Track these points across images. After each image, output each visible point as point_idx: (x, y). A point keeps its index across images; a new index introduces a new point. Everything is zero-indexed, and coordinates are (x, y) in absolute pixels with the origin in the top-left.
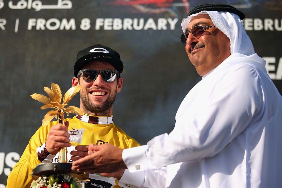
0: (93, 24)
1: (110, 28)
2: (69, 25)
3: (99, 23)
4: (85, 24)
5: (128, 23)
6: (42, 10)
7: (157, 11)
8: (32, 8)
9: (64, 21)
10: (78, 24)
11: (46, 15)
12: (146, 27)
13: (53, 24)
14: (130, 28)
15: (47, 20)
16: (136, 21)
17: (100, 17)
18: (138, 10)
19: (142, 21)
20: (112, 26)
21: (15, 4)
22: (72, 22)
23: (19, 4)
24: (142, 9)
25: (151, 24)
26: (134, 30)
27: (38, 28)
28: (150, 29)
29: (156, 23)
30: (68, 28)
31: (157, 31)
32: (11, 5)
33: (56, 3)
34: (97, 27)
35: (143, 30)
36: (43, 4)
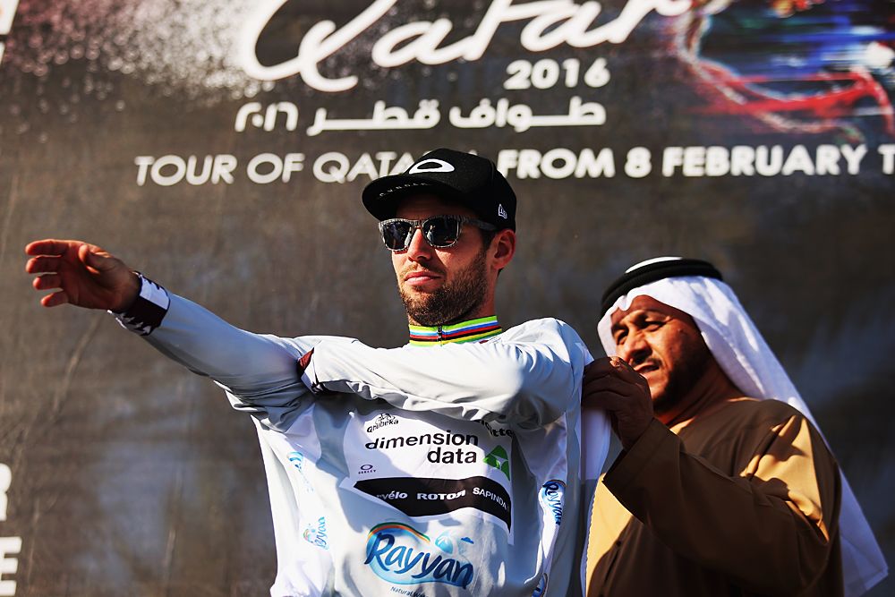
0: (657, 161)
1: (698, 172)
2: (598, 164)
3: (671, 157)
4: (638, 162)
5: (743, 160)
6: (532, 129)
7: (814, 128)
8: (508, 126)
9: (587, 154)
10: (620, 161)
11: (540, 140)
12: (788, 170)
13: (559, 163)
14: (749, 171)
15: (543, 153)
16: (762, 151)
17: (675, 145)
18: (768, 126)
19: (777, 152)
20: (704, 166)
21: (466, 114)
22: (607, 156)
23: (476, 113)
24: (778, 122)
25: (799, 160)
26: (757, 175)
27: (522, 174)
28: (799, 173)
29: (813, 157)
30: (595, 173)
31: (816, 176)
32: (455, 117)
33: (566, 112)
34: (668, 170)
35: (780, 175)
36: (535, 113)
